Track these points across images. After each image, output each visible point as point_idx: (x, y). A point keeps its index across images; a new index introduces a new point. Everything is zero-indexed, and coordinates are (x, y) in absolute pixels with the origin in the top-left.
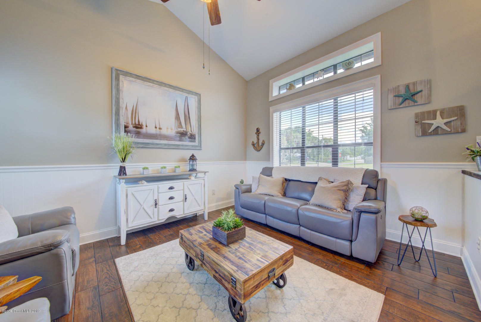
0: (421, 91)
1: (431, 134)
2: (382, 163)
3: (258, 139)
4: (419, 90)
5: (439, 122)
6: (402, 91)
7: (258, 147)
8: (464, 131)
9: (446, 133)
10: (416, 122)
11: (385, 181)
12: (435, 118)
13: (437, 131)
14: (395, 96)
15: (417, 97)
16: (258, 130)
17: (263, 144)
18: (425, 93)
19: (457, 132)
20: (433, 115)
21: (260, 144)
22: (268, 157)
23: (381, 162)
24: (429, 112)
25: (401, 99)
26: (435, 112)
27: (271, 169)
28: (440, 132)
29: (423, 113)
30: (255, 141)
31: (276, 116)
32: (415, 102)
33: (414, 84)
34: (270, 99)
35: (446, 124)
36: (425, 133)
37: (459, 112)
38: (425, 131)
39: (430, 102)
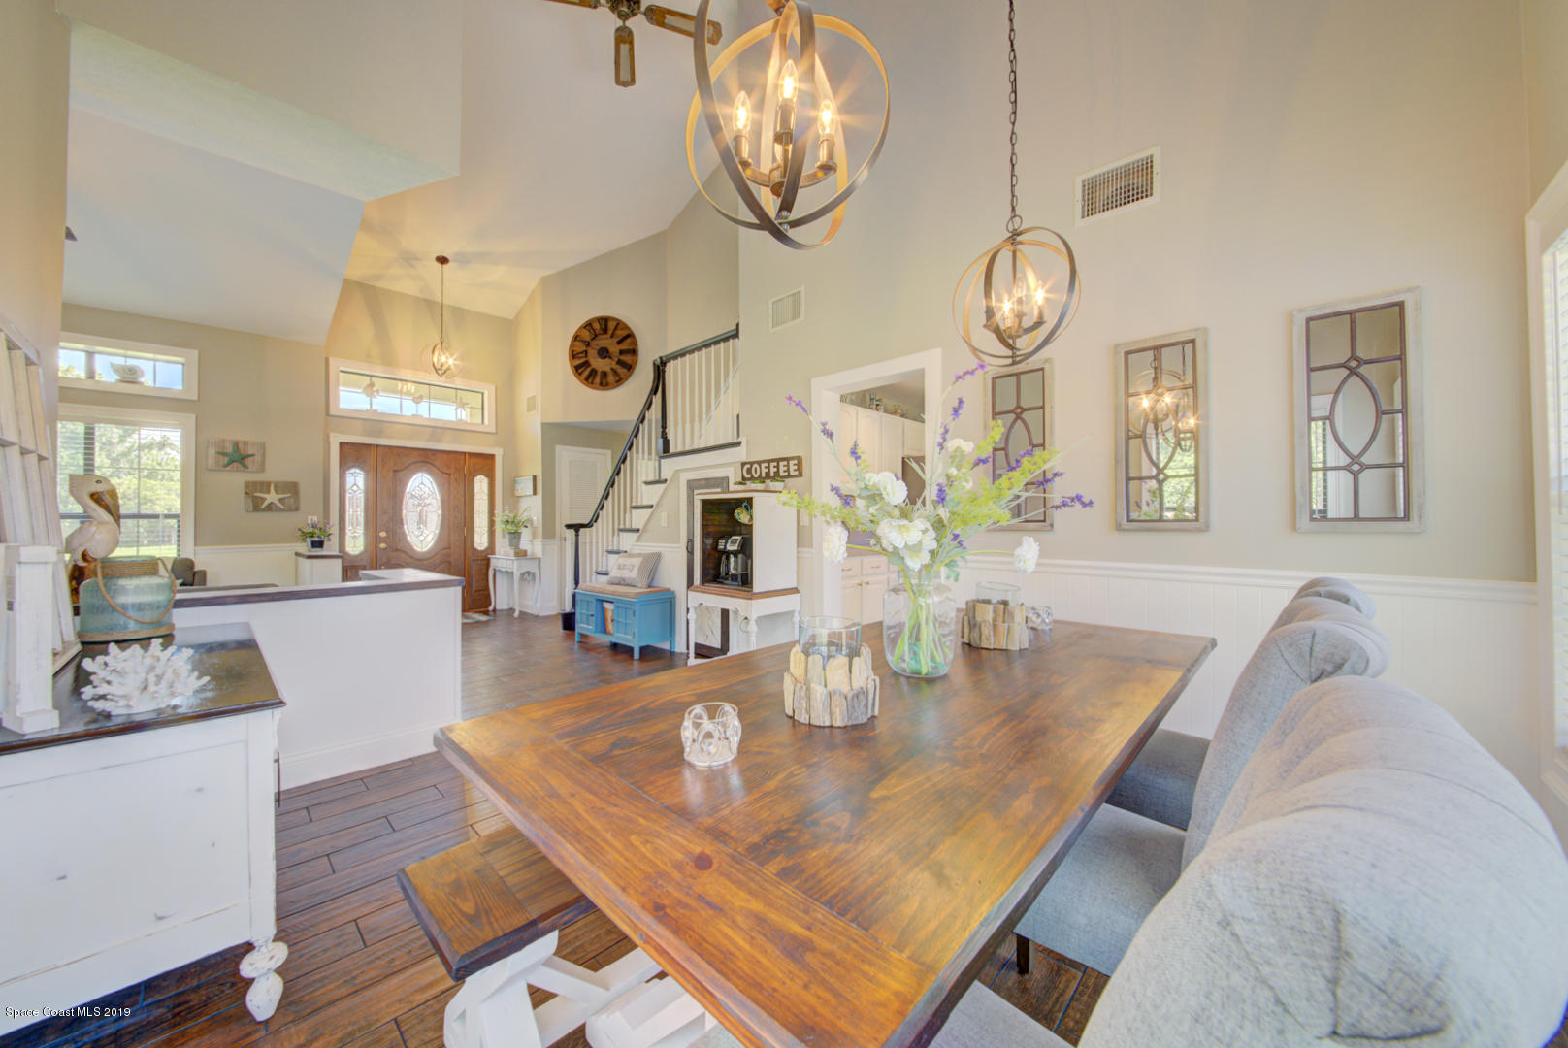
0: (253, 455)
1: (263, 510)
2: (197, 548)
4: (251, 453)
5: (272, 497)
6: (229, 449)
8: (297, 509)
9: (279, 510)
10: (247, 493)
12: (268, 492)
13: (270, 508)
14: (219, 453)
15: (248, 461)
18: (258, 458)
19: (290, 510)
20: (265, 486)
23: (196, 545)
24: (262, 484)
25: (226, 460)
26: (268, 484)
28: (274, 508)
29: (255, 484)
32: (246, 467)
33: (245, 443)
35: (280, 500)
36: (257, 508)
37: (293, 488)
38: (257, 506)
39: (263, 471)
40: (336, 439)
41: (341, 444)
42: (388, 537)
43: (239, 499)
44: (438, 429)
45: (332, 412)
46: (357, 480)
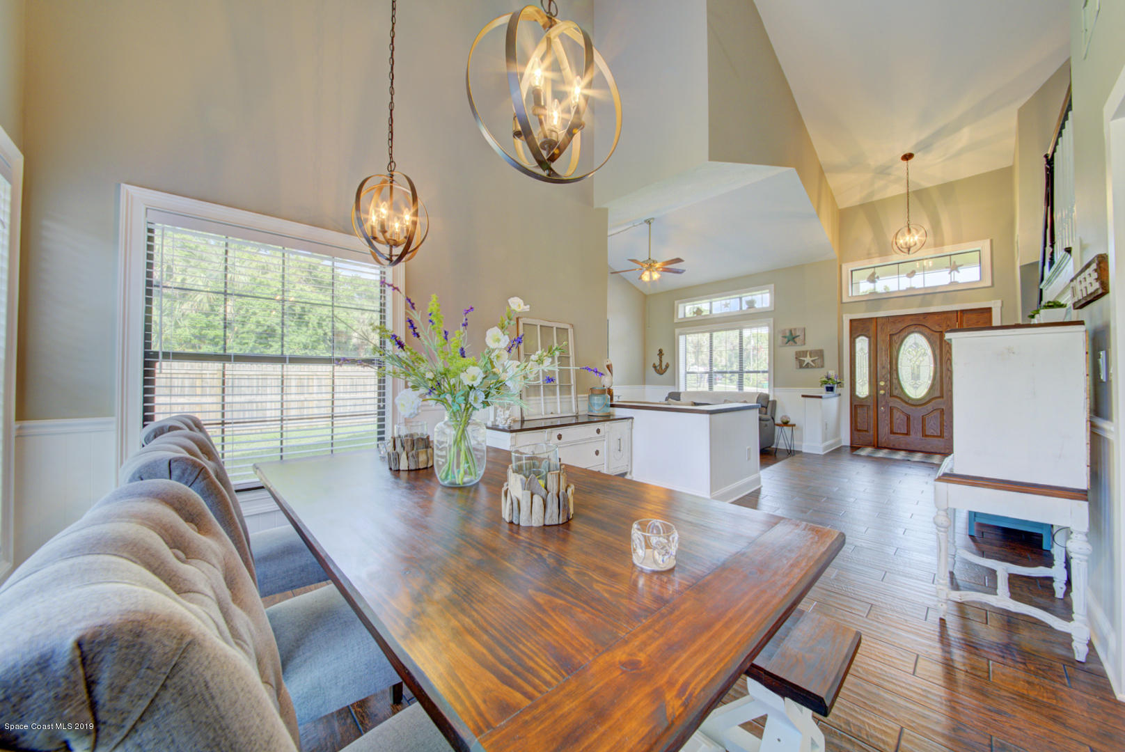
0: (799, 336)
1: (805, 367)
2: (775, 389)
3: (661, 361)
4: (798, 334)
5: (808, 360)
6: (788, 334)
7: (660, 370)
8: (822, 367)
9: (812, 367)
10: (796, 358)
11: (774, 402)
12: (806, 357)
13: (808, 366)
14: (783, 337)
15: (797, 340)
16: (661, 351)
17: (667, 367)
18: (801, 337)
19: (817, 367)
21: (664, 367)
22: (674, 381)
23: (774, 386)
24: (803, 352)
25: (786, 340)
26: (807, 352)
27: (679, 394)
28: (810, 366)
29: (800, 352)
30: (657, 363)
31: (682, 338)
32: (796, 343)
33: (795, 329)
34: (676, 321)
35: (812, 361)
36: (801, 367)
37: (820, 354)
38: (801, 365)
39: (804, 344)
40: (846, 319)
41: (851, 321)
42: (886, 385)
43: (793, 362)
44: (928, 294)
45: (845, 300)
46: (862, 344)
